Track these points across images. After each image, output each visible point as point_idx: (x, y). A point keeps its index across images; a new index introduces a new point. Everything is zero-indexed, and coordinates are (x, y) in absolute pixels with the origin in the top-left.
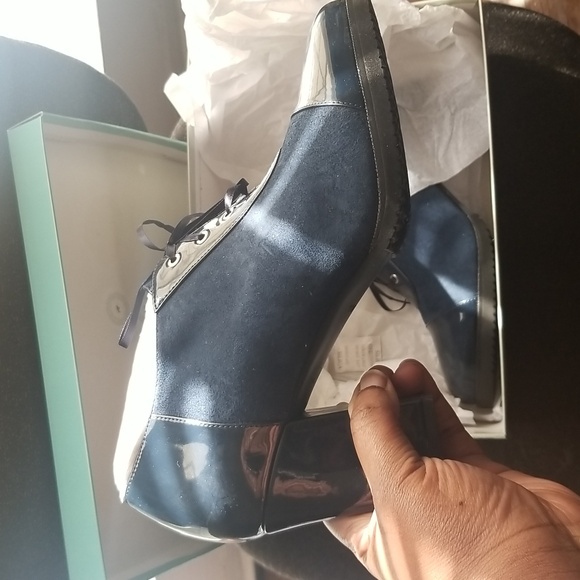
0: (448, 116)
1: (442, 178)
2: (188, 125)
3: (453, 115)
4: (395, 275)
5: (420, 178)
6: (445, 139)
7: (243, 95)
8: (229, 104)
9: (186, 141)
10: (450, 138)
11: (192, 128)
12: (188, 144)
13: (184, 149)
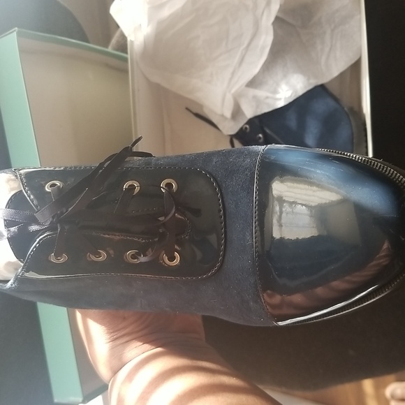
0: (329, 32)
1: (324, 79)
2: (129, 39)
3: (333, 31)
4: (261, 135)
5: (308, 79)
6: (327, 49)
7: (171, 15)
8: (160, 23)
9: (127, 53)
10: (330, 49)
11: (132, 42)
12: (129, 56)
13: (125, 60)
